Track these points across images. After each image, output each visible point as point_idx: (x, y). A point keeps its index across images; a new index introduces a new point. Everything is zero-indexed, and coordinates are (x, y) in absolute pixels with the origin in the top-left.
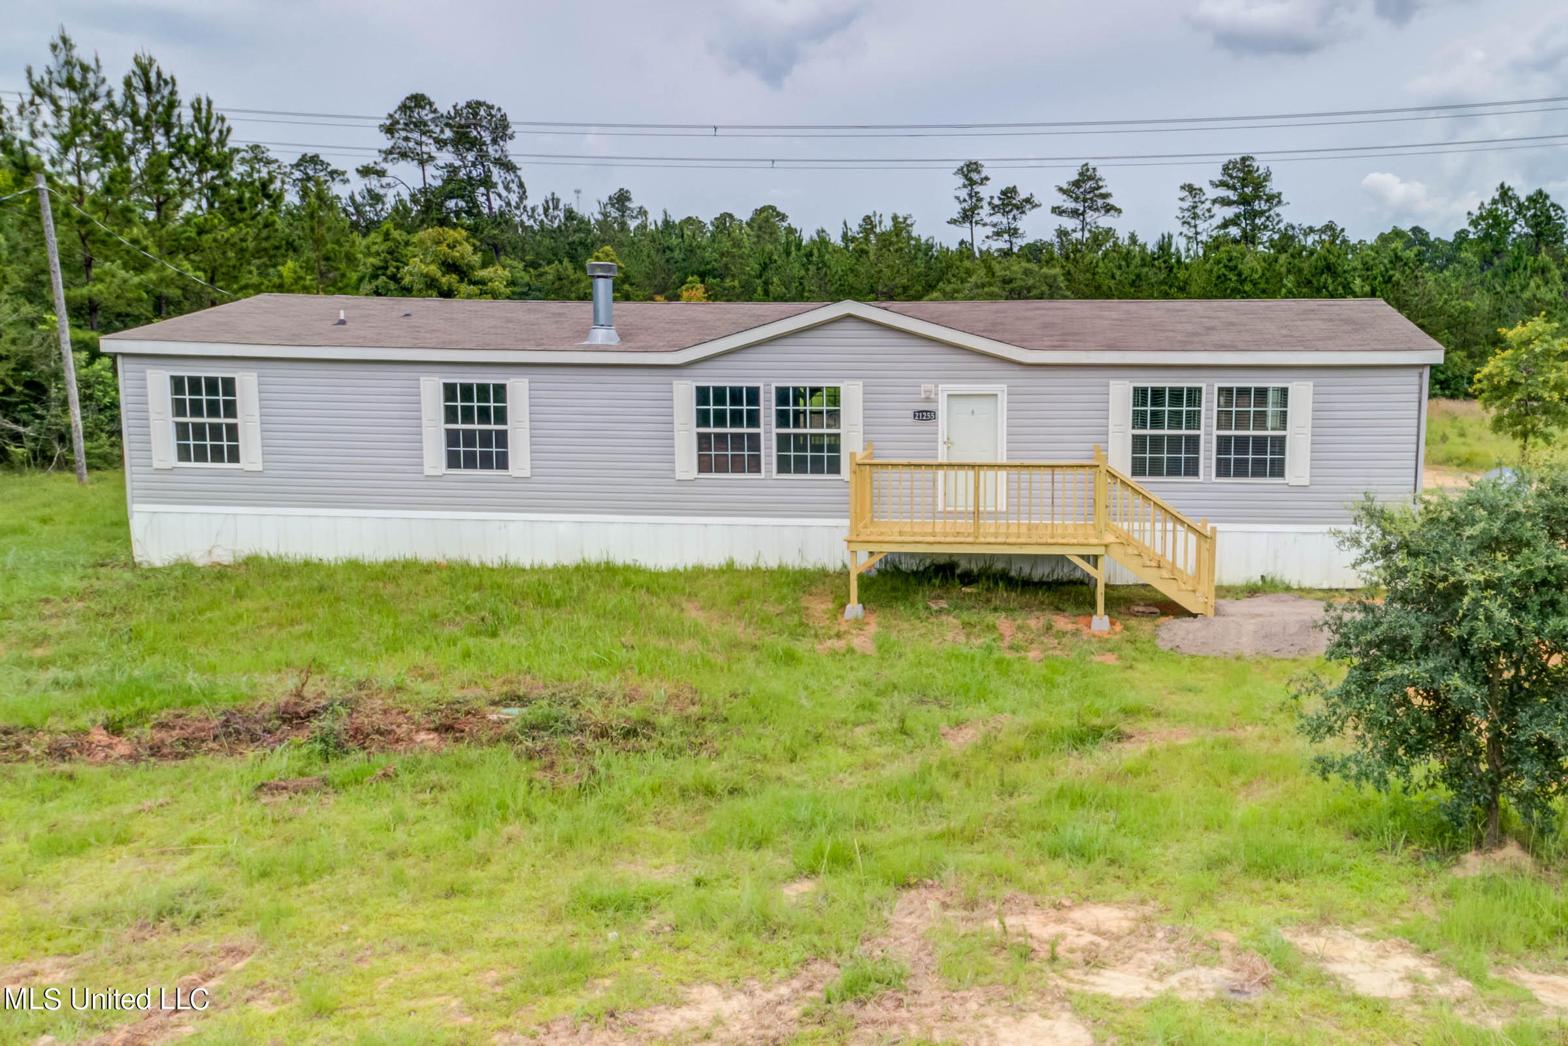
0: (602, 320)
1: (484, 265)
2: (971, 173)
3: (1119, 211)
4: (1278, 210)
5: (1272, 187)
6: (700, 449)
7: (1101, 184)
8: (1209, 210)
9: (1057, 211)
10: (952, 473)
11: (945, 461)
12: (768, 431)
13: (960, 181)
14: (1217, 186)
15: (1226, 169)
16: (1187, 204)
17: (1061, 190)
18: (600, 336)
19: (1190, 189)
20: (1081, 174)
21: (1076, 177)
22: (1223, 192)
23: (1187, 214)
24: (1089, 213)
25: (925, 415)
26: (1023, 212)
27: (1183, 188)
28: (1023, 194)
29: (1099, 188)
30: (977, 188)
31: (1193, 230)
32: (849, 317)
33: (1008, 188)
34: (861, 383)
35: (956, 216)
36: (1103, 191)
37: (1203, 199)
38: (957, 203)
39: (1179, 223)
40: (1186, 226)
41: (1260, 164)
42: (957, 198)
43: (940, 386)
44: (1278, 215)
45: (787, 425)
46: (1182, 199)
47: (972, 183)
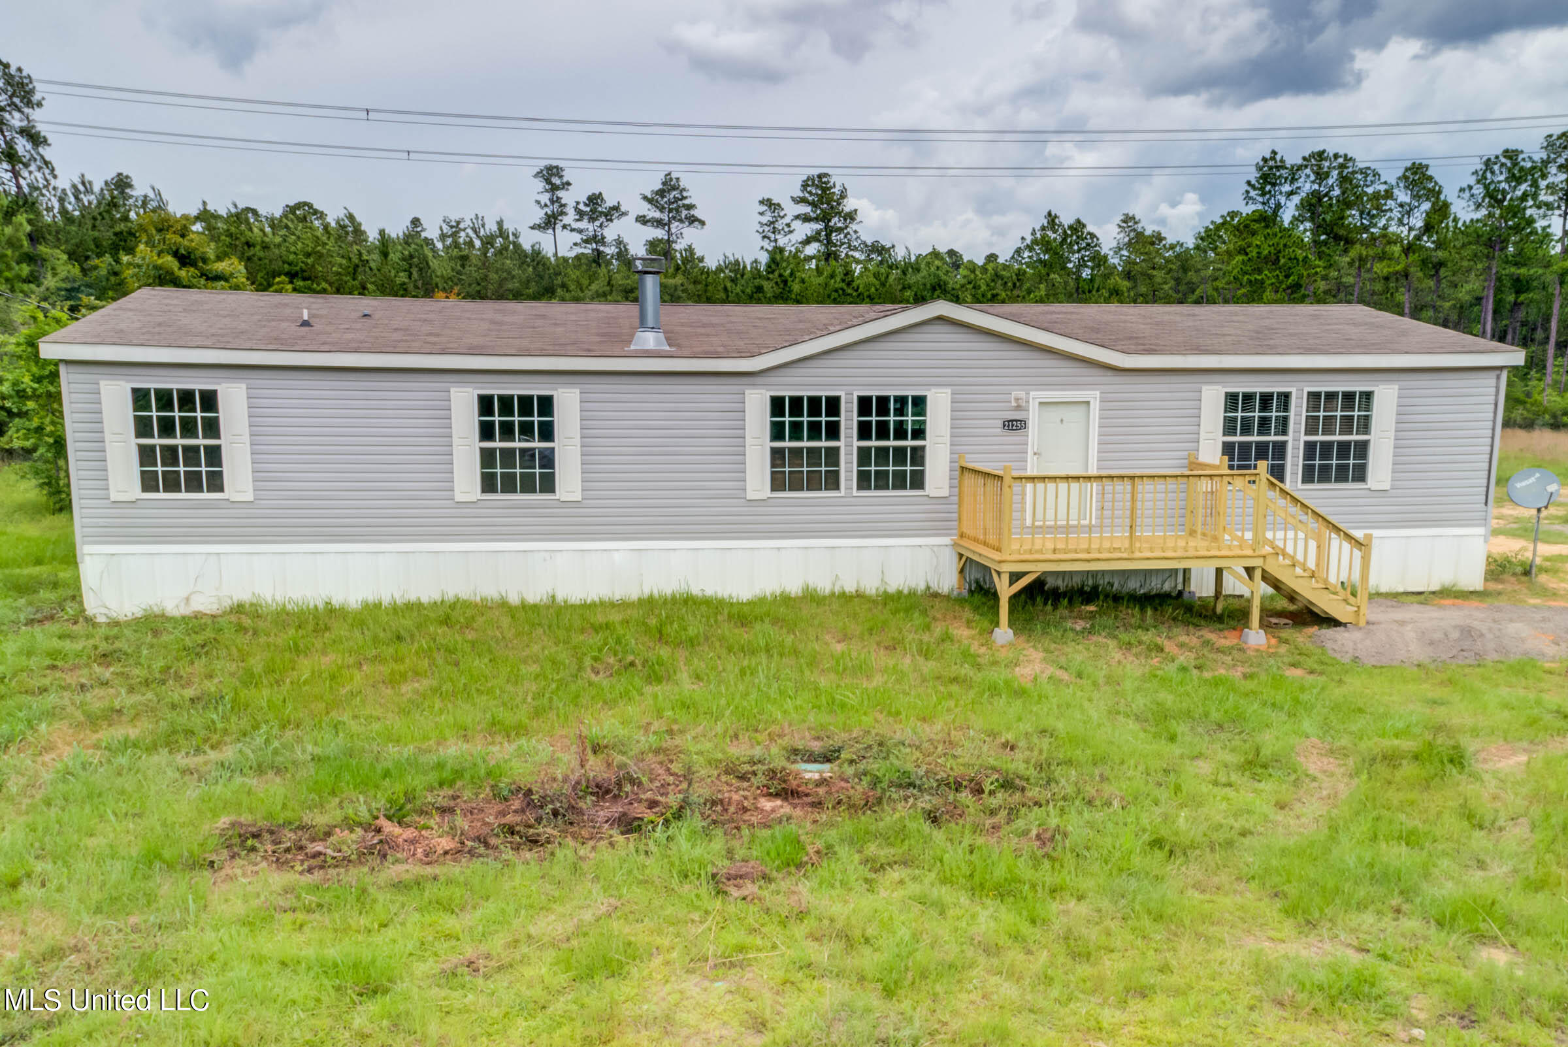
0: (650, 321)
1: (219, 258)
2: (552, 177)
3: (703, 223)
4: (854, 226)
5: (849, 205)
6: (773, 465)
7: (685, 194)
8: (788, 225)
9: (642, 220)
10: (1040, 486)
11: (1035, 473)
12: (848, 444)
13: (540, 185)
14: (798, 202)
15: (805, 186)
16: (766, 219)
17: (645, 198)
18: (649, 340)
19: (768, 203)
20: (664, 184)
21: (659, 186)
22: (806, 209)
23: (767, 229)
24: (675, 226)
25: (1015, 425)
26: (611, 220)
27: (761, 202)
28: (610, 202)
29: (684, 198)
30: (560, 193)
31: (773, 244)
32: (940, 319)
33: (594, 194)
34: (949, 390)
35: (538, 222)
36: (686, 202)
37: (782, 214)
38: (537, 208)
39: (759, 237)
40: (767, 241)
41: (837, 181)
42: (538, 202)
43: (1032, 394)
44: (856, 232)
45: (869, 438)
46: (761, 214)
47: (554, 188)
